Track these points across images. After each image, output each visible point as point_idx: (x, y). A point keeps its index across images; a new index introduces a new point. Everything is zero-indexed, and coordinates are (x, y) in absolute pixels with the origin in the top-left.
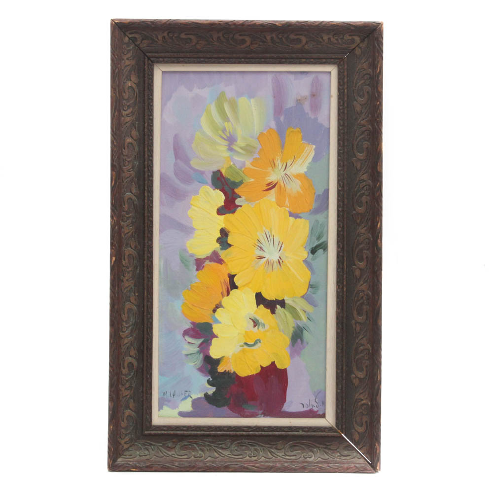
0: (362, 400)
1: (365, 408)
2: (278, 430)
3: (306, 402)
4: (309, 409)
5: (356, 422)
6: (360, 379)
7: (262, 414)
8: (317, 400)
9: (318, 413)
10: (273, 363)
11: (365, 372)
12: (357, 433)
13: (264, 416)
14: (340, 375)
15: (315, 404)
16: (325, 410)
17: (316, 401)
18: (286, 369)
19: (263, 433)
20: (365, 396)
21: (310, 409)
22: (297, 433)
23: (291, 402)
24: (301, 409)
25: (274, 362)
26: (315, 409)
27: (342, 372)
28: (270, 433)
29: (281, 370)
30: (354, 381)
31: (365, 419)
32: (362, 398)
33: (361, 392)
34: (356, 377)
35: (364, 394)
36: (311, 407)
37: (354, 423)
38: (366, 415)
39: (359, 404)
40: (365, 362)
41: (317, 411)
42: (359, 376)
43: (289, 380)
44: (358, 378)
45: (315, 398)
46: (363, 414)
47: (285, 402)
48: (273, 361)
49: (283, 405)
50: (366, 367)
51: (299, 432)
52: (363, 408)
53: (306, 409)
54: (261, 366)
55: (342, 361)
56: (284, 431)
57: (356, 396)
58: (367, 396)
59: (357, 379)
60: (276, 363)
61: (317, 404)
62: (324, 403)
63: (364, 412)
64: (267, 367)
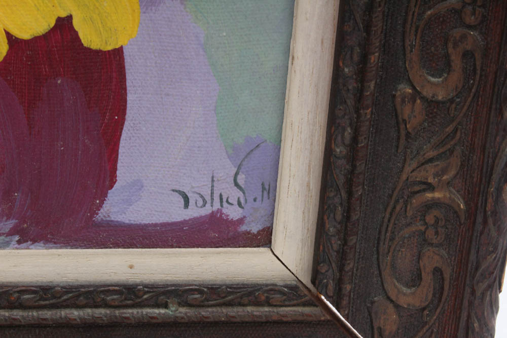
0: (430, 188)
1: (437, 220)
2: (82, 300)
3: (195, 184)
4: (207, 211)
5: (393, 266)
6: (432, 105)
7: (11, 233)
8: (241, 180)
9: (243, 228)
10: (64, 25)
11: (456, 77)
12: (391, 309)
13: (19, 242)
14: (352, 85)
15: (234, 194)
16: (272, 215)
17: (236, 184)
18: (118, 53)
19: (18, 314)
20: (444, 171)
21: (213, 215)
22: (157, 311)
23: (138, 186)
24: (176, 213)
25: (70, 18)
26: (233, 213)
27: (362, 74)
28: (47, 314)
29: (98, 52)
30: (406, 111)
31: (432, 259)
32: (430, 180)
33: (431, 154)
34: (416, 93)
35: (440, 164)
36: (217, 206)
37: (387, 273)
38: (439, 245)
39: (416, 201)
40: (464, 37)
41: (241, 221)
42: (427, 92)
43: (130, 98)
44: (423, 98)
45: (234, 170)
46: (425, 242)
47: (111, 187)
48: (63, 14)
49: (103, 196)
50: (467, 55)
51: (166, 306)
52: (430, 219)
53: (195, 212)
54: (9, 35)
55: (368, 28)
56: (106, 305)
57: (408, 169)
58: (452, 173)
59: (418, 101)
60: (77, 24)
61: (240, 194)
62: (270, 191)
63: (430, 233)
64: (36, 39)
